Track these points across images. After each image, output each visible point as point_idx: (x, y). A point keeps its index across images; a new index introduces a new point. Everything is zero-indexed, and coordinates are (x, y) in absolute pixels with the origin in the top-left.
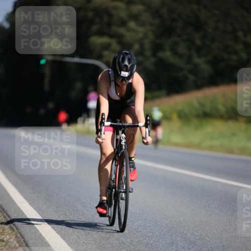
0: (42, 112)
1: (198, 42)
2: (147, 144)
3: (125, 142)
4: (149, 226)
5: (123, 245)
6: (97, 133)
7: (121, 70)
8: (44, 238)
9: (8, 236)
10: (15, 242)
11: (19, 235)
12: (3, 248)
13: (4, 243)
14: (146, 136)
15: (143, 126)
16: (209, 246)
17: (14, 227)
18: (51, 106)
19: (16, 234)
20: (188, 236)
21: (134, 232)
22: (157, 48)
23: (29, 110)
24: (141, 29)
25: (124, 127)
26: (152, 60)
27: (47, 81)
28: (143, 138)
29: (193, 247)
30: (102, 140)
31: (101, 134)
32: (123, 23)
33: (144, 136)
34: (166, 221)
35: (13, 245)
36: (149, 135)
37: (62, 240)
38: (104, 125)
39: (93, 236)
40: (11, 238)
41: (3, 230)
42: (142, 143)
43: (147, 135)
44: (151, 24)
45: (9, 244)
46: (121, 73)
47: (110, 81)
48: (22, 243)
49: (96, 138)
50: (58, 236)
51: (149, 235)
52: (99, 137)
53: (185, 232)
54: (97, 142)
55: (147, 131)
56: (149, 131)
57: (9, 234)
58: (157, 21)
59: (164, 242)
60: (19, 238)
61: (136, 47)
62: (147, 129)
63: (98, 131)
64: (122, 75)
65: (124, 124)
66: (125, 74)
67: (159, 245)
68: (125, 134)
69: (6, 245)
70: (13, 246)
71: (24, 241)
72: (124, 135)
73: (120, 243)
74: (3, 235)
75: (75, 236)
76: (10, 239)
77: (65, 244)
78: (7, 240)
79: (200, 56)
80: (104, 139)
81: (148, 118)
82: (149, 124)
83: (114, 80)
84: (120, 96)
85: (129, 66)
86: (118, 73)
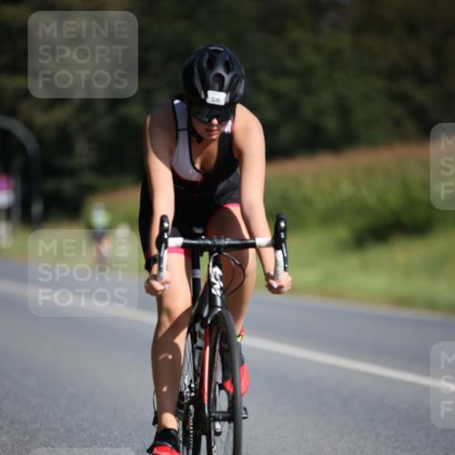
2: (278, 291)
6: (148, 267)
7: (206, 88)
14: (276, 271)
15: (268, 246)
25: (219, 248)
28: (268, 277)
30: (163, 284)
31: (160, 269)
36: (285, 269)
38: (166, 247)
42: (267, 289)
43: (281, 268)
46: (206, 96)
47: (177, 130)
49: (148, 282)
52: (155, 278)
54: (150, 290)
55: (281, 259)
56: (285, 259)
62: (280, 252)
63: (151, 261)
64: (209, 101)
65: (217, 242)
66: (217, 97)
68: (221, 268)
72: (217, 271)
80: (167, 283)
81: (283, 224)
82: (284, 241)
83: (185, 126)
84: (203, 171)
85: (227, 78)
86: (200, 96)
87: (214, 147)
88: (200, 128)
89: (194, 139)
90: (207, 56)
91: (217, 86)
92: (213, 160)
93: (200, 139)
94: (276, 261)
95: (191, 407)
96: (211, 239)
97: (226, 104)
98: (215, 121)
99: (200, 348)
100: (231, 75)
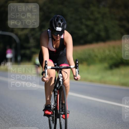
2: (77, 80)
3: (62, 80)
7: (56, 27)
14: (76, 74)
15: (74, 68)
25: (61, 69)
28: (74, 76)
30: (46, 79)
31: (45, 75)
36: (78, 74)
38: (47, 69)
46: (56, 28)
49: (42, 78)
52: (44, 77)
54: (43, 80)
55: (77, 71)
56: (78, 71)
62: (77, 69)
64: (57, 30)
65: (60, 67)
66: (59, 29)
81: (77, 62)
82: (78, 66)
83: (51, 37)
84: (56, 48)
85: (62, 24)
86: (54, 29)
87: (59, 42)
88: (55, 37)
89: (53, 40)
91: (59, 26)
92: (58, 46)
93: (55, 40)
94: (76, 72)
95: (54, 111)
96: (59, 66)
97: (61, 31)
98: (58, 35)
99: (56, 95)
100: (63, 23)
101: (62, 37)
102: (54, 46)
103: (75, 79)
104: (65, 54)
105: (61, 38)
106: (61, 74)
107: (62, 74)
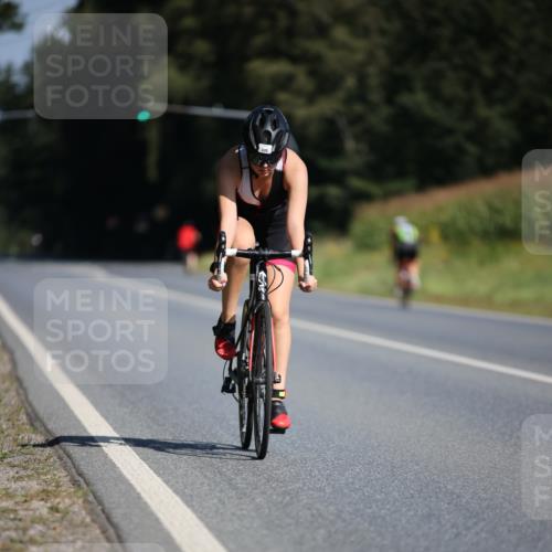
0: (142, 227)
1: (488, 71)
2: (307, 289)
3: (265, 287)
4: (377, 480)
5: (320, 520)
6: (212, 270)
7: (258, 141)
8: (145, 503)
9: (67, 501)
10: (84, 512)
11: (91, 498)
12: (57, 525)
13: (58, 515)
15: (300, 256)
16: (511, 523)
17: (82, 480)
18: (161, 213)
19: (85, 495)
20: (464, 500)
21: (346, 491)
22: (395, 85)
23: (112, 223)
24: (360, 44)
25: (264, 257)
26: (385, 111)
27: (152, 159)
28: (301, 279)
29: (476, 524)
30: (222, 282)
32: (322, 31)
33: (302, 274)
34: (416, 467)
35: (77, 520)
36: (311, 273)
37: (185, 507)
38: (224, 255)
39: (253, 499)
40: (74, 503)
41: (58, 486)
43: (308, 273)
44: (383, 32)
45: (69, 517)
46: (258, 147)
47: (241, 169)
48: (98, 516)
49: (210, 281)
50: (177, 499)
51: (378, 497)
52: (216, 278)
53: (457, 491)
54: (213, 287)
56: (311, 267)
57: (69, 496)
58: (396, 26)
59: (412, 513)
60: (90, 503)
61: (351, 82)
62: (307, 261)
63: (214, 266)
64: (260, 151)
66: (266, 148)
67: (400, 520)
69: (62, 518)
70: (79, 522)
71: (103, 511)
73: (313, 515)
74: (56, 497)
75: (215, 501)
76: (70, 506)
77: (194, 516)
78: (66, 508)
79: (491, 102)
80: (225, 282)
81: (309, 240)
82: (311, 252)
83: (247, 166)
84: (261, 198)
85: (274, 134)
86: (253, 147)
87: (269, 182)
89: (253, 175)
90: (260, 116)
91: (266, 140)
92: (268, 191)
93: (257, 176)
97: (273, 152)
98: (265, 164)
100: (277, 131)
101: (279, 166)
102: (257, 194)
103: (301, 286)
104: (284, 216)
105: (276, 171)
106: (262, 273)
107: (266, 272)
